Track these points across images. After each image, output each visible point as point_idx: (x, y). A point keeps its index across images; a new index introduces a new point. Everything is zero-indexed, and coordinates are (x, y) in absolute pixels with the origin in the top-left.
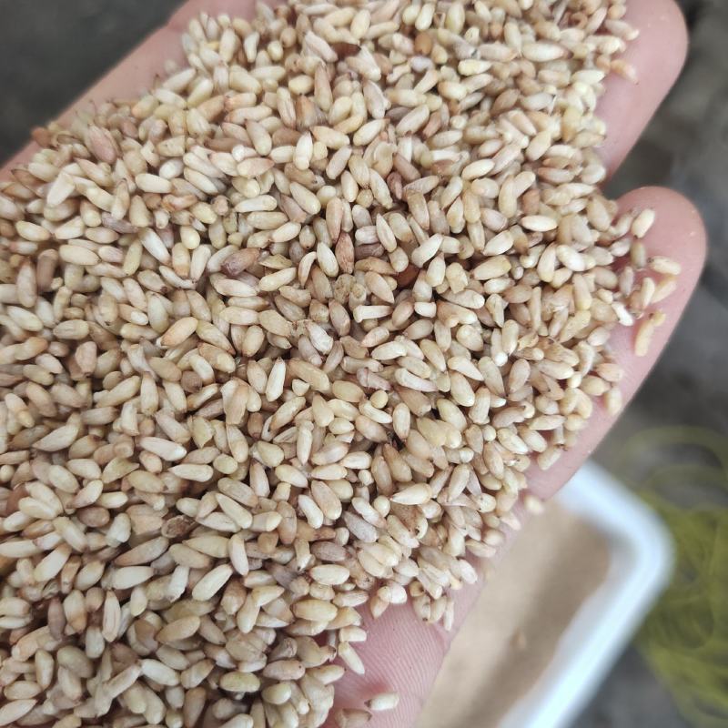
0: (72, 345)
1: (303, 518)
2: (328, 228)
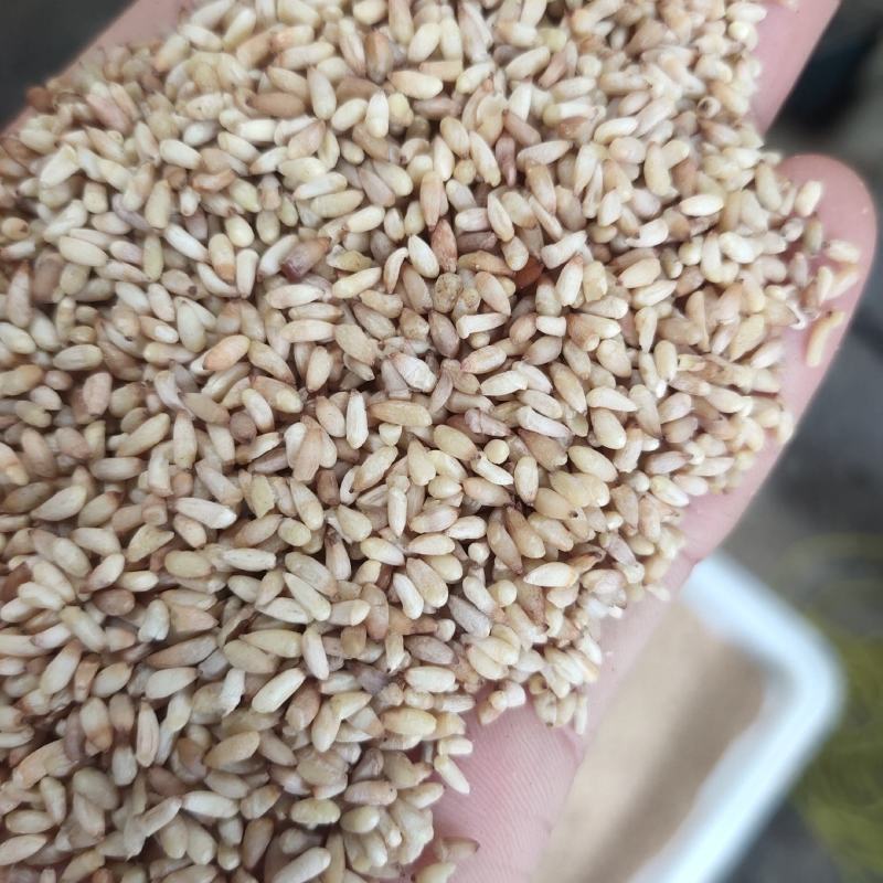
0: (79, 377)
1: (397, 605)
2: (423, 213)
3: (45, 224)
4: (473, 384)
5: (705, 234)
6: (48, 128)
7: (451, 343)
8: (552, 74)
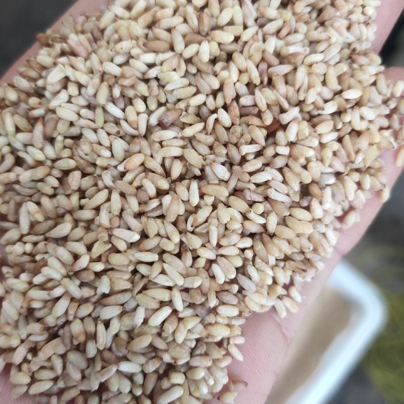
0: (67, 173)
1: (213, 277)
2: (224, 98)
3: (49, 101)
4: (247, 177)
5: (352, 108)
6: (49, 55)
7: (237, 158)
8: (284, 32)
